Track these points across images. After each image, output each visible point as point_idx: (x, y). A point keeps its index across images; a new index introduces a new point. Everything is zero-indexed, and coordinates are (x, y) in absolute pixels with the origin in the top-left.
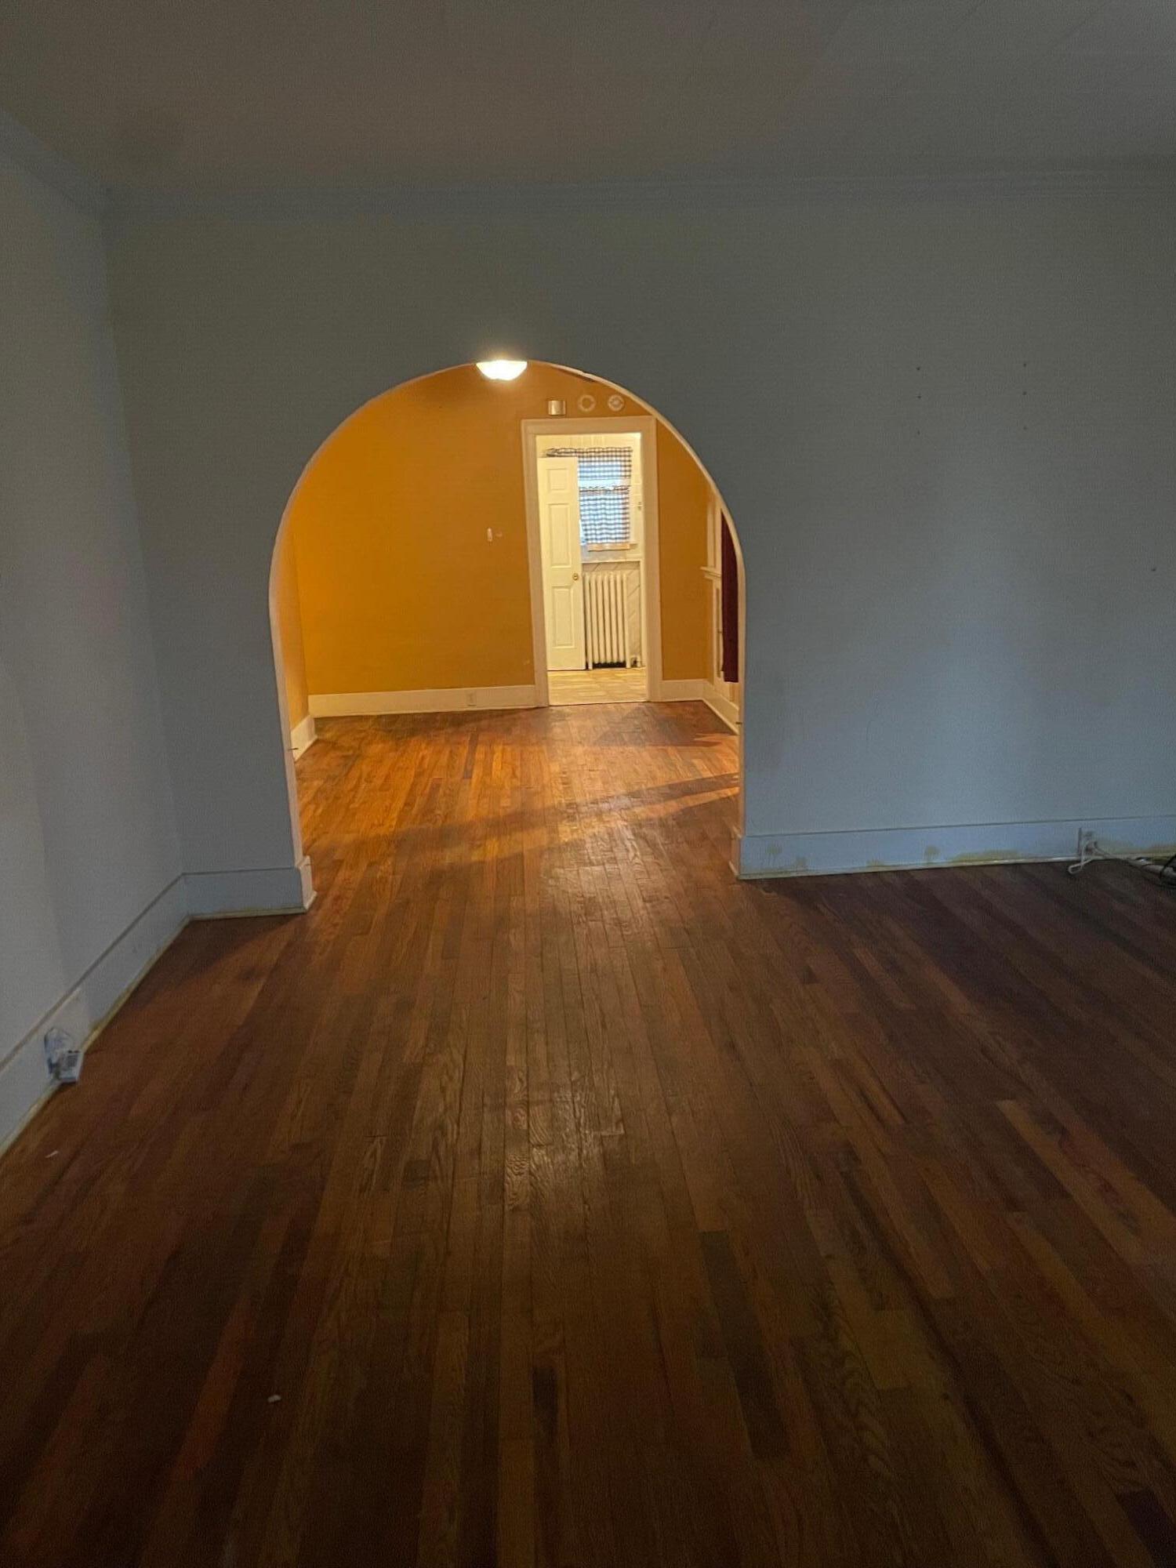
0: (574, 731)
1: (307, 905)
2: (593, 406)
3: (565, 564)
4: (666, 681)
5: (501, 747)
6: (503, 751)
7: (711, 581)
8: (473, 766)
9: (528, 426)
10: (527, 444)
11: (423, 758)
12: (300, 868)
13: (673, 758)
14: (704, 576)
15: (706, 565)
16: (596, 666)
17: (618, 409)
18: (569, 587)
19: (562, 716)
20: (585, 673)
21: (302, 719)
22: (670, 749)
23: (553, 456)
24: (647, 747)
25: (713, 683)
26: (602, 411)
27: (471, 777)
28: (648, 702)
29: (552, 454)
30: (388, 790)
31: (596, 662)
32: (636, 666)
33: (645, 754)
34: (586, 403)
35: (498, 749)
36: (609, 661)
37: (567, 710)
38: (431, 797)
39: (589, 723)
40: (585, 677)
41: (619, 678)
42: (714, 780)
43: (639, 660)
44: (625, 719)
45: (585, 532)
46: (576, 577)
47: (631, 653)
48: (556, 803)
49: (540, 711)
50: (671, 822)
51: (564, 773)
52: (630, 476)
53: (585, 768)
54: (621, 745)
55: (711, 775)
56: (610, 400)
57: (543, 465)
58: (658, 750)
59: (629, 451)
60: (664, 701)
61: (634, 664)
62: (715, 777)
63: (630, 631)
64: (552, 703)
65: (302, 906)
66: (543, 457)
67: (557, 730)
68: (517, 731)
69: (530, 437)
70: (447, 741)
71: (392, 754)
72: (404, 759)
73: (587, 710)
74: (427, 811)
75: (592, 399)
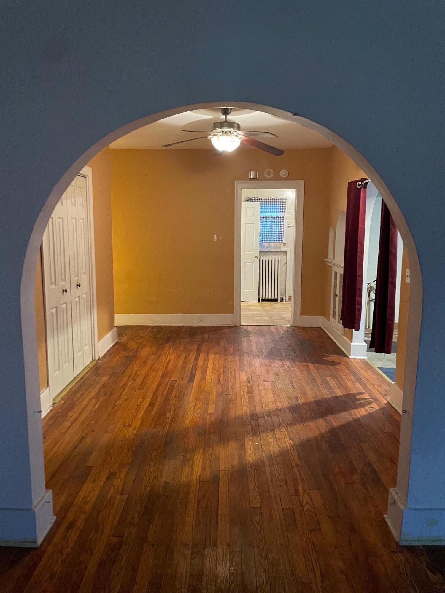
0: (254, 345)
1: (40, 539)
2: (272, 175)
3: (251, 252)
4: (302, 316)
5: (213, 356)
6: (214, 359)
7: (331, 267)
8: (196, 370)
9: (238, 184)
10: (237, 193)
11: (169, 361)
12: (36, 510)
13: (314, 374)
14: (326, 263)
15: (327, 258)
16: (263, 300)
17: (285, 177)
18: (252, 262)
19: (248, 334)
20: (258, 304)
21: (109, 332)
22: (310, 365)
23: (249, 201)
24: (297, 363)
25: (329, 320)
26: (277, 177)
27: (193, 381)
28: (292, 326)
29: (248, 200)
30: (143, 389)
31: (264, 298)
32: (283, 301)
33: (296, 369)
34: (269, 173)
35: (212, 356)
36: (270, 298)
37: (250, 329)
38: (166, 399)
39: (262, 341)
40: (258, 306)
41: (275, 308)
42: (344, 399)
43: (284, 298)
44: (281, 338)
45: (262, 237)
46: (256, 258)
47: (281, 295)
48: (244, 413)
49: (236, 328)
50: (325, 446)
51: (249, 382)
52: (285, 211)
53: (261, 379)
54: (281, 359)
55: (342, 394)
56: (281, 172)
57: (244, 204)
58: (303, 366)
59: (285, 200)
60: (301, 326)
61: (282, 300)
62: (344, 395)
63: (280, 284)
64: (242, 323)
65: (35, 542)
66: (244, 201)
67: (245, 344)
68: (223, 343)
69: (239, 190)
70: (185, 348)
71: (152, 357)
72: (159, 361)
73: (260, 330)
74: (162, 414)
75: (272, 171)
